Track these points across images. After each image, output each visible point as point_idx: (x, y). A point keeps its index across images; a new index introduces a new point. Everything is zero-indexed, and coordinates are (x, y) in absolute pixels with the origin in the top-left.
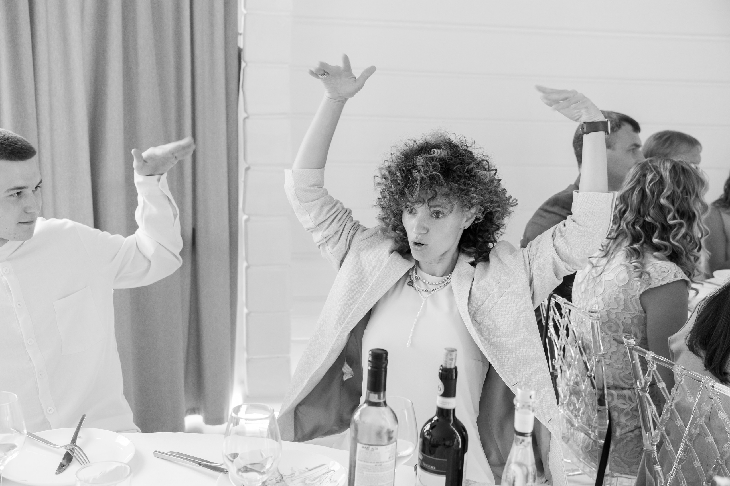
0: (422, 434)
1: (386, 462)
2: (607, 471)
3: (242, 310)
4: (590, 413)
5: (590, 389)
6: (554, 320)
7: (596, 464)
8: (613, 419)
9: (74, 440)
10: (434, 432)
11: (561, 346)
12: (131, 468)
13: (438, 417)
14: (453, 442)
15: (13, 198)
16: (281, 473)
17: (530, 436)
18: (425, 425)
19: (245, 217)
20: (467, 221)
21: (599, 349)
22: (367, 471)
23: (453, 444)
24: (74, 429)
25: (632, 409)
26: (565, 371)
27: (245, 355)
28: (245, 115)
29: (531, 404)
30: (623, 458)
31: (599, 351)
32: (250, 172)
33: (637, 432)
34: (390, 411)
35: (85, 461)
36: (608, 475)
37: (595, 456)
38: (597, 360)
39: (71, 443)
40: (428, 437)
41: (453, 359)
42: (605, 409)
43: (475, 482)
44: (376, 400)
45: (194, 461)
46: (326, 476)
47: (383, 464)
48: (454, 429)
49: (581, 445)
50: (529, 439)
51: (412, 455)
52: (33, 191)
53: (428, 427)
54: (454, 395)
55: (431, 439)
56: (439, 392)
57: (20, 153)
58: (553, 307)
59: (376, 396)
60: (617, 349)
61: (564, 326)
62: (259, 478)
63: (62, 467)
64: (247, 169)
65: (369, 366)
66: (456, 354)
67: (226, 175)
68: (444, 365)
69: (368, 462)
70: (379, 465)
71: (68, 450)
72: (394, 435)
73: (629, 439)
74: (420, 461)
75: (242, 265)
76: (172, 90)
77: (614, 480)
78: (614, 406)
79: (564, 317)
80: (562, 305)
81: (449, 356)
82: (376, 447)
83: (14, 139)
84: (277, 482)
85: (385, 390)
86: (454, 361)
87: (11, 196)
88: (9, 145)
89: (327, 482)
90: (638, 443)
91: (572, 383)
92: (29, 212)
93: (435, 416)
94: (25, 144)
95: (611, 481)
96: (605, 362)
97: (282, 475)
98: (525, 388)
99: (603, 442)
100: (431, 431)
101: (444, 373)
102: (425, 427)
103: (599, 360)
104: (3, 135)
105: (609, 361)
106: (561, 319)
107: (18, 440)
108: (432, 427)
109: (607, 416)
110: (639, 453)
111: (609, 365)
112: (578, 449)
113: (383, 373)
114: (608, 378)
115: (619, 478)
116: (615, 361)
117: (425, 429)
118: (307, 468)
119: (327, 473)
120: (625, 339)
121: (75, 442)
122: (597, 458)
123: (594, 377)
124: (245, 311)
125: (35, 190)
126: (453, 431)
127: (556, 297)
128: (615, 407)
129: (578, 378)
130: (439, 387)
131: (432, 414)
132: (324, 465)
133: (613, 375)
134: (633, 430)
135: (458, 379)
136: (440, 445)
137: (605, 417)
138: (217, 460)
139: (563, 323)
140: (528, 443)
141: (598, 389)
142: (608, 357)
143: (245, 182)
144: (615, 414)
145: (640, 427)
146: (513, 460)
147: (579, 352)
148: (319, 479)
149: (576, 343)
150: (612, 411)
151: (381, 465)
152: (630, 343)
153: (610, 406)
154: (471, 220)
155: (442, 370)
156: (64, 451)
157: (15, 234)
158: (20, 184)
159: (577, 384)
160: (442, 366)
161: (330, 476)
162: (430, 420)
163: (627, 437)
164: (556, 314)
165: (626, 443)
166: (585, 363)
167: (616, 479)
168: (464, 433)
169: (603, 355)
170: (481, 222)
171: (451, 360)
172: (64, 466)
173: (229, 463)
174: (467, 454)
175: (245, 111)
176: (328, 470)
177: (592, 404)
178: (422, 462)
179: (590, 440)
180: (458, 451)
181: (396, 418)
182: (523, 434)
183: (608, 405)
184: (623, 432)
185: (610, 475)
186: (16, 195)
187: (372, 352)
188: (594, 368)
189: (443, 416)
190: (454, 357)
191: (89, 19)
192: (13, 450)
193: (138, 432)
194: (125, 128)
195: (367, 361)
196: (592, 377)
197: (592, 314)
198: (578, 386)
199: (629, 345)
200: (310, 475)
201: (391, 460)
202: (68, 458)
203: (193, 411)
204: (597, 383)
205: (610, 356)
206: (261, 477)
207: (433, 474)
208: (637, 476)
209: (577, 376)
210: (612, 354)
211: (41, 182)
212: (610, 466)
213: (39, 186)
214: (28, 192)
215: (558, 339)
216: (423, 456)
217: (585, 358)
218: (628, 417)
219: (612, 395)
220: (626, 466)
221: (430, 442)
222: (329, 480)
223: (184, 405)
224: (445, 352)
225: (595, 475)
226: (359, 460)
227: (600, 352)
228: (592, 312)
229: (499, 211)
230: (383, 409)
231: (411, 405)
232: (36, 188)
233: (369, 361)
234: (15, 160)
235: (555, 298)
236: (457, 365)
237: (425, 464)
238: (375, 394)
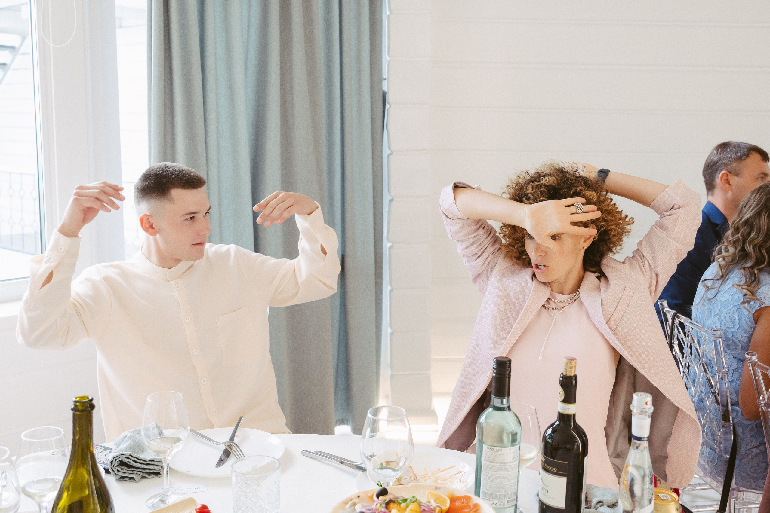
0: (544, 437)
1: (510, 463)
2: (733, 485)
3: (386, 330)
4: (715, 428)
5: (714, 405)
6: (678, 339)
7: (722, 479)
8: (738, 435)
9: (232, 438)
10: (555, 436)
11: (685, 364)
12: (279, 462)
13: (559, 422)
14: (574, 445)
15: (187, 222)
16: (415, 473)
17: (647, 440)
18: (547, 429)
19: (389, 244)
20: (585, 241)
21: (722, 367)
22: (492, 471)
23: (574, 448)
24: (233, 429)
25: (756, 425)
26: (690, 388)
27: (389, 372)
28: (390, 152)
29: (647, 410)
30: (749, 472)
31: (723, 368)
32: (393, 203)
33: (762, 448)
34: (513, 414)
35: (241, 456)
36: (734, 489)
37: (720, 470)
38: (720, 377)
39: (230, 440)
40: (550, 441)
41: (573, 367)
42: (730, 425)
43: (597, 487)
44: (500, 405)
45: (337, 460)
46: (456, 477)
47: (507, 465)
48: (574, 433)
49: (707, 459)
50: (645, 444)
51: (536, 458)
52: (203, 216)
53: (550, 431)
54: (574, 402)
55: (552, 442)
56: (560, 398)
57: (193, 182)
58: (677, 326)
59: (500, 400)
60: (738, 367)
61: (688, 344)
62: (393, 475)
63: (221, 461)
64: (391, 201)
65: (494, 373)
66: (576, 363)
67: (372, 206)
68: (564, 373)
69: (493, 462)
70: (503, 465)
71: (226, 446)
72: (518, 436)
73: (754, 454)
74: (542, 462)
75: (386, 288)
76: (324, 130)
77: (740, 494)
78: (738, 421)
79: (688, 336)
80: (686, 324)
81: (569, 365)
82: (501, 448)
83: (188, 171)
84: (411, 481)
85: (509, 395)
86: (574, 369)
87: (186, 221)
88: (184, 176)
89: (457, 482)
90: (763, 459)
91: (696, 399)
92: (200, 234)
93: (556, 421)
94: (197, 175)
95: (737, 495)
96: (728, 379)
97: (416, 475)
98: (641, 395)
99: (729, 456)
100: (552, 435)
101: (564, 380)
102: (547, 431)
103: (722, 377)
104: (178, 168)
105: (731, 378)
106: (685, 337)
107: (183, 434)
108: (554, 431)
109: (732, 432)
110: (765, 468)
111: (731, 381)
112: (704, 463)
113: (507, 379)
114: (731, 394)
115: (745, 492)
116: (737, 377)
117: (547, 433)
118: (439, 469)
119: (458, 474)
120: (748, 356)
121: (233, 440)
122: (722, 473)
123: (718, 394)
124: (390, 330)
125: (205, 215)
126: (574, 435)
127: (680, 317)
128: (740, 423)
129: (703, 395)
130: (560, 393)
131: (554, 418)
132: (455, 466)
133: (736, 392)
134: (758, 446)
135: (577, 386)
136: (561, 448)
137: (730, 433)
138: (357, 459)
139: (687, 341)
140: (645, 448)
141: (722, 405)
142: (730, 374)
143: (389, 212)
144: (739, 430)
145: (765, 443)
146: (631, 463)
147: (703, 369)
148: (449, 480)
149: (699, 360)
150: (737, 426)
151: (505, 465)
152: (752, 360)
153: (735, 422)
154: (589, 240)
155: (562, 377)
156: (223, 448)
157: (189, 254)
158: (193, 209)
159: (701, 400)
160: (562, 374)
161: (460, 477)
162: (552, 425)
163: (752, 452)
164: (680, 333)
165: (751, 458)
166: (709, 380)
167: (742, 493)
168: (584, 438)
169: (726, 372)
170: (596, 240)
171: (571, 368)
172: (223, 460)
173: (367, 461)
174: (587, 458)
175: (389, 148)
176: (458, 472)
177: (717, 419)
178: (544, 464)
179: (716, 455)
180: (578, 455)
181: (519, 422)
182: (639, 439)
183: (733, 422)
184: (748, 447)
185: (736, 489)
186: (190, 219)
187: (496, 360)
188: (718, 385)
189: (564, 420)
190: (573, 365)
191: (252, 69)
192: (178, 442)
193: (289, 433)
194: (282, 165)
195: (492, 368)
196: (717, 394)
197: (715, 333)
198: (703, 402)
199: (751, 361)
200: (442, 475)
201: (514, 461)
202: (227, 453)
203: (342, 422)
204: (721, 399)
205: (732, 373)
206: (395, 473)
207: (555, 475)
208: (763, 491)
209: (702, 392)
210: (733, 371)
211: (210, 208)
212: (735, 480)
213: (209, 212)
214: (200, 216)
215: (683, 357)
216: (545, 458)
217: (709, 375)
218: (753, 433)
219: (736, 411)
220: (752, 481)
221: (552, 445)
222: (460, 480)
223: (334, 416)
224: (565, 360)
225: (721, 490)
226: (484, 460)
227: (723, 370)
228: (714, 331)
229: (613, 229)
230: (507, 413)
231: (534, 411)
232: (206, 214)
233: (494, 368)
234: (188, 188)
235: (678, 317)
236: (576, 373)
237: (547, 466)
238: (499, 399)
